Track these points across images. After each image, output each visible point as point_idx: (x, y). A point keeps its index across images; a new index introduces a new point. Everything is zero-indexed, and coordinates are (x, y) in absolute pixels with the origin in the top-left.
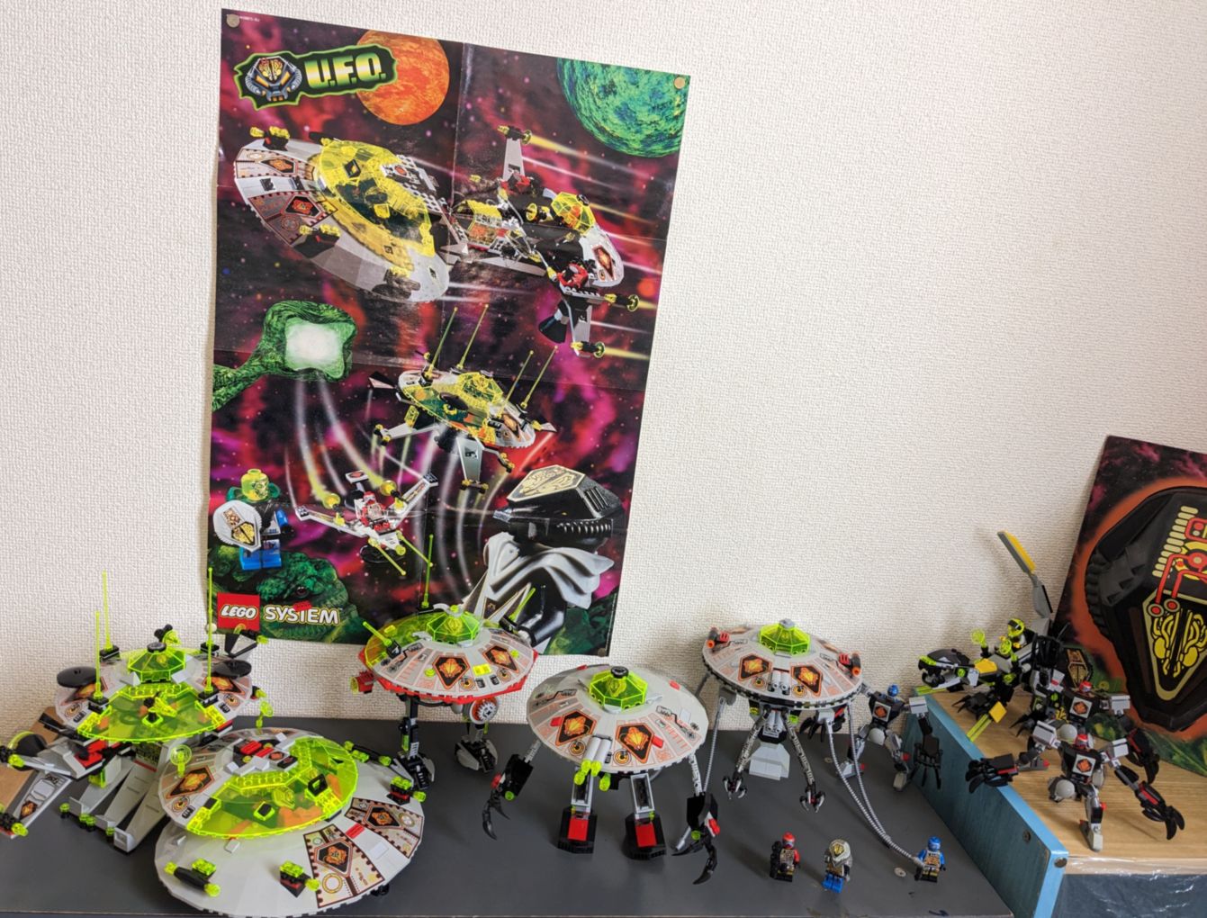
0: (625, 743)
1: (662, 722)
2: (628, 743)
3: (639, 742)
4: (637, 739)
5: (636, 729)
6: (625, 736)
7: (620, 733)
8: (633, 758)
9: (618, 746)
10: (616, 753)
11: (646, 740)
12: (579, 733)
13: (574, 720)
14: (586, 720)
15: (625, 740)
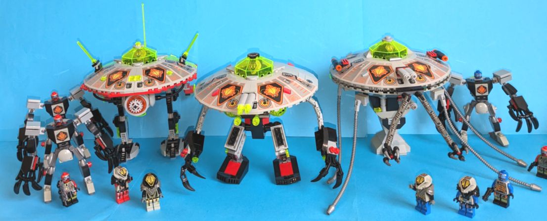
0: (265, 94)
1: (288, 80)
2: (267, 94)
3: (275, 93)
4: (273, 91)
5: (271, 86)
6: (264, 90)
7: (260, 90)
8: (273, 102)
9: (262, 97)
10: (260, 101)
11: (279, 91)
12: (232, 95)
13: (227, 89)
14: (235, 87)
15: (265, 93)
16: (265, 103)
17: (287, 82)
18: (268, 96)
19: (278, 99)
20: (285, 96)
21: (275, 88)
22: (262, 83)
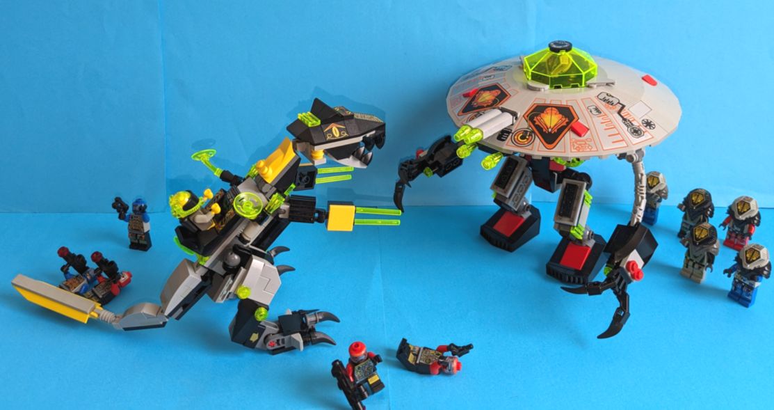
0: (534, 122)
1: (597, 110)
2: (537, 123)
3: (552, 126)
4: (551, 120)
5: (555, 110)
6: (537, 115)
7: (532, 111)
8: (537, 140)
9: (524, 124)
10: (518, 132)
11: (564, 124)
12: (485, 105)
13: (488, 92)
14: (499, 92)
15: (535, 119)
16: (523, 138)
17: (594, 112)
18: (537, 127)
19: (551, 138)
20: (569, 136)
21: (561, 116)
22: (545, 100)
